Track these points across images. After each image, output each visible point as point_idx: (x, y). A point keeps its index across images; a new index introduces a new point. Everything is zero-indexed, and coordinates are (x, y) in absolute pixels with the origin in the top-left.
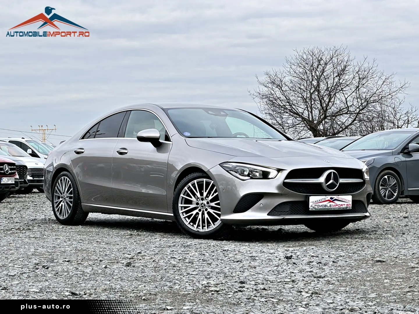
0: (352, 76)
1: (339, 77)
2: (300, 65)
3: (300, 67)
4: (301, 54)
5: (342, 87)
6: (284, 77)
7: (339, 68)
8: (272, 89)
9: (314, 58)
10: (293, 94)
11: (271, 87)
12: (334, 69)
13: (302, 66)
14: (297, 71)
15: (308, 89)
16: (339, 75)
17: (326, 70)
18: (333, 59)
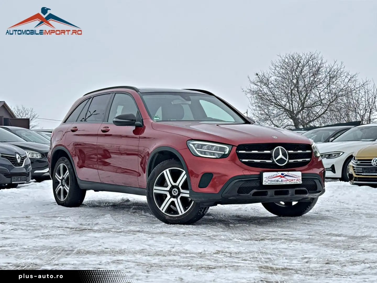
0: (324, 75)
1: (314, 77)
2: (283, 67)
3: (283, 68)
4: (283, 58)
5: (316, 84)
6: (271, 77)
7: (314, 69)
8: (261, 87)
9: (294, 62)
10: (277, 90)
11: (260, 85)
12: (310, 70)
13: (285, 68)
14: (281, 72)
15: (289, 86)
16: (313, 75)
17: (303, 70)
18: (310, 62)
